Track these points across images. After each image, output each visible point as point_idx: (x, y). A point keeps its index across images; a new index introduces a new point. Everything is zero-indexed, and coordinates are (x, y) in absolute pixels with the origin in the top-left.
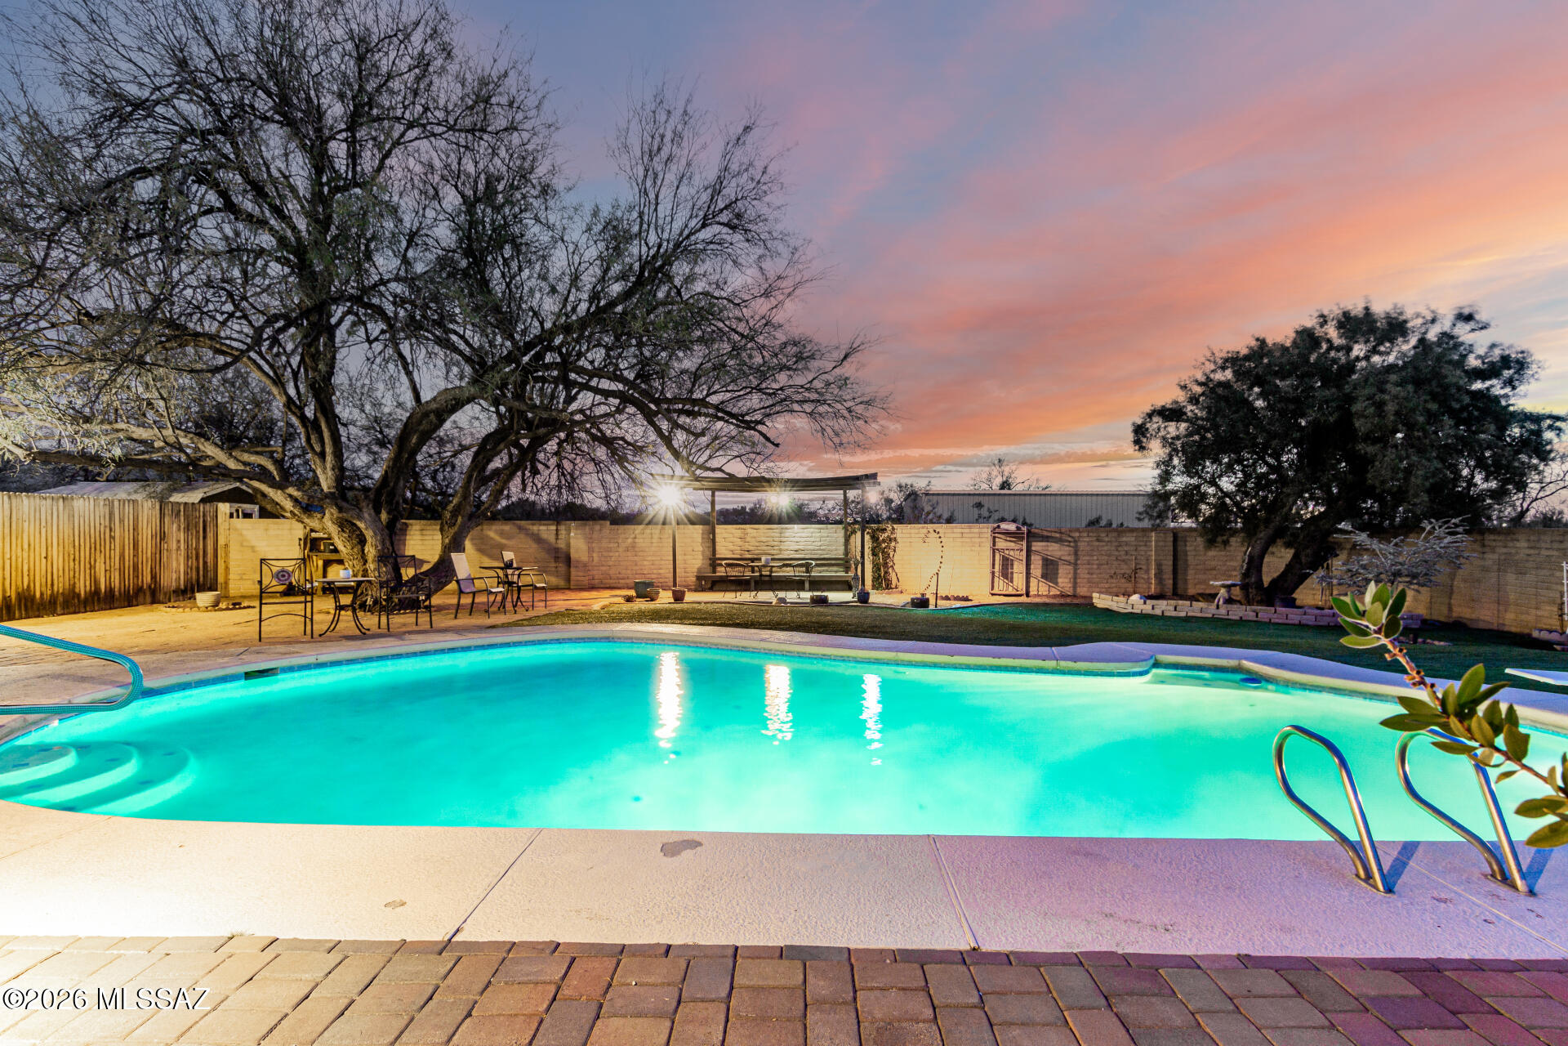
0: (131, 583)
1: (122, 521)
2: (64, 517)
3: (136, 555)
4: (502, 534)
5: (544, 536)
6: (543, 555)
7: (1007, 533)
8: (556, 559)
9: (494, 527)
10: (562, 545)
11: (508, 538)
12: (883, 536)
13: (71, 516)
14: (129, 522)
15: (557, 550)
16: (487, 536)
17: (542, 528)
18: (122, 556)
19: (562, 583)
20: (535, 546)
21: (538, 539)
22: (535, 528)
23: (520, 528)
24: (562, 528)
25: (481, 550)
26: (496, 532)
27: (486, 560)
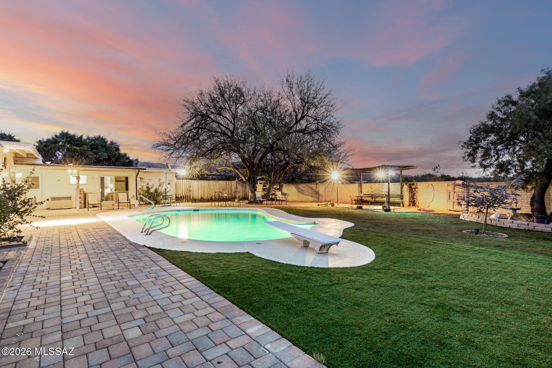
2: (218, 185)
3: (231, 191)
4: (303, 187)
5: (313, 187)
6: (313, 193)
7: (459, 185)
8: (316, 194)
10: (317, 190)
12: (413, 187)
13: (219, 184)
14: (230, 185)
15: (316, 191)
18: (228, 192)
19: (318, 200)
20: (310, 190)
21: (312, 188)
22: (311, 185)
23: (307, 185)
24: (317, 185)
25: (298, 191)
26: (302, 186)
27: (299, 194)
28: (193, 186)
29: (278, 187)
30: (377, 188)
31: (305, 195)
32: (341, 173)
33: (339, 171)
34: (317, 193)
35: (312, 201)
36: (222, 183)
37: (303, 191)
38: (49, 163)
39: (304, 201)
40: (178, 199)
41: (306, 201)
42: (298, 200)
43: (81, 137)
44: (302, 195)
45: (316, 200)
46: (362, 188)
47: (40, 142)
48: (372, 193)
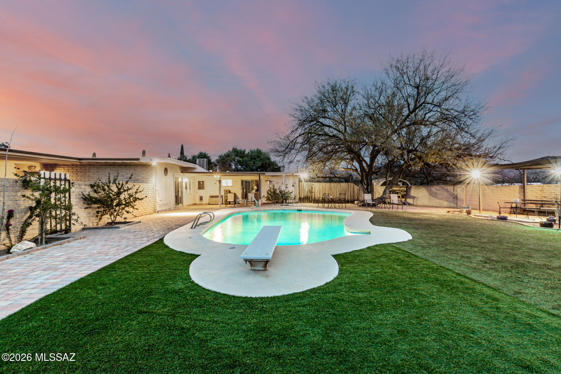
0: (352, 199)
1: (351, 187)
5: (449, 190)
6: (449, 196)
9: (434, 187)
10: (455, 193)
11: (437, 191)
15: (454, 195)
16: (432, 190)
17: (449, 187)
18: (351, 194)
19: (455, 206)
20: (446, 193)
22: (446, 187)
23: (442, 188)
24: (455, 187)
25: (430, 194)
26: (435, 189)
27: (432, 197)
28: (314, 188)
29: (405, 189)
30: (553, 191)
31: (439, 199)
32: (486, 171)
33: (482, 169)
34: (455, 198)
35: (449, 206)
36: (344, 185)
37: (436, 194)
38: (211, 171)
39: (437, 205)
40: (302, 200)
41: (440, 206)
42: (429, 204)
43: (244, 151)
44: (434, 198)
45: (453, 205)
46: (526, 191)
47: (220, 157)
48: (544, 199)
